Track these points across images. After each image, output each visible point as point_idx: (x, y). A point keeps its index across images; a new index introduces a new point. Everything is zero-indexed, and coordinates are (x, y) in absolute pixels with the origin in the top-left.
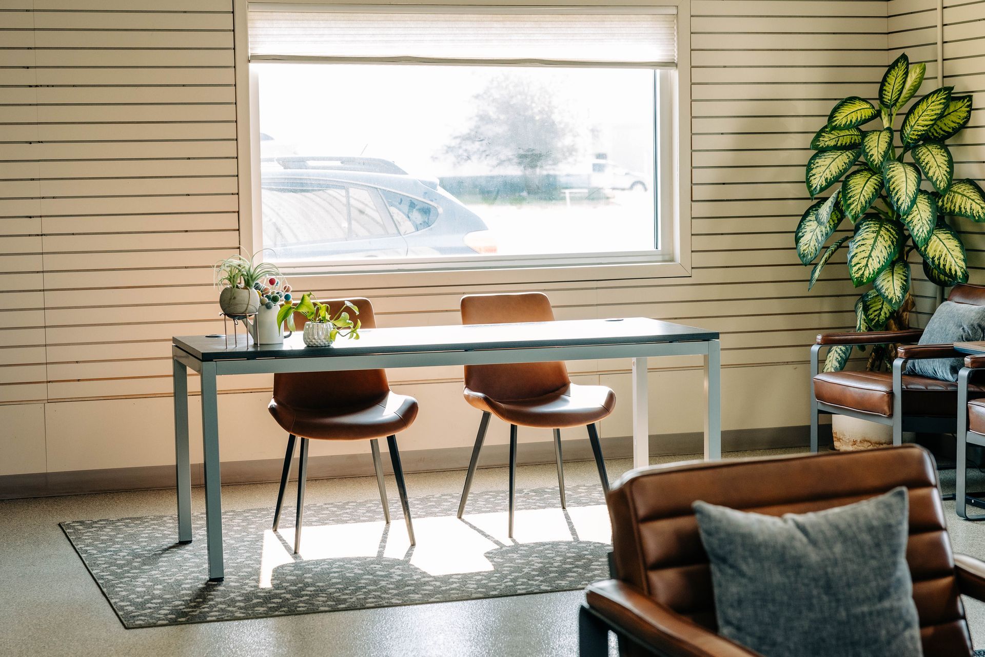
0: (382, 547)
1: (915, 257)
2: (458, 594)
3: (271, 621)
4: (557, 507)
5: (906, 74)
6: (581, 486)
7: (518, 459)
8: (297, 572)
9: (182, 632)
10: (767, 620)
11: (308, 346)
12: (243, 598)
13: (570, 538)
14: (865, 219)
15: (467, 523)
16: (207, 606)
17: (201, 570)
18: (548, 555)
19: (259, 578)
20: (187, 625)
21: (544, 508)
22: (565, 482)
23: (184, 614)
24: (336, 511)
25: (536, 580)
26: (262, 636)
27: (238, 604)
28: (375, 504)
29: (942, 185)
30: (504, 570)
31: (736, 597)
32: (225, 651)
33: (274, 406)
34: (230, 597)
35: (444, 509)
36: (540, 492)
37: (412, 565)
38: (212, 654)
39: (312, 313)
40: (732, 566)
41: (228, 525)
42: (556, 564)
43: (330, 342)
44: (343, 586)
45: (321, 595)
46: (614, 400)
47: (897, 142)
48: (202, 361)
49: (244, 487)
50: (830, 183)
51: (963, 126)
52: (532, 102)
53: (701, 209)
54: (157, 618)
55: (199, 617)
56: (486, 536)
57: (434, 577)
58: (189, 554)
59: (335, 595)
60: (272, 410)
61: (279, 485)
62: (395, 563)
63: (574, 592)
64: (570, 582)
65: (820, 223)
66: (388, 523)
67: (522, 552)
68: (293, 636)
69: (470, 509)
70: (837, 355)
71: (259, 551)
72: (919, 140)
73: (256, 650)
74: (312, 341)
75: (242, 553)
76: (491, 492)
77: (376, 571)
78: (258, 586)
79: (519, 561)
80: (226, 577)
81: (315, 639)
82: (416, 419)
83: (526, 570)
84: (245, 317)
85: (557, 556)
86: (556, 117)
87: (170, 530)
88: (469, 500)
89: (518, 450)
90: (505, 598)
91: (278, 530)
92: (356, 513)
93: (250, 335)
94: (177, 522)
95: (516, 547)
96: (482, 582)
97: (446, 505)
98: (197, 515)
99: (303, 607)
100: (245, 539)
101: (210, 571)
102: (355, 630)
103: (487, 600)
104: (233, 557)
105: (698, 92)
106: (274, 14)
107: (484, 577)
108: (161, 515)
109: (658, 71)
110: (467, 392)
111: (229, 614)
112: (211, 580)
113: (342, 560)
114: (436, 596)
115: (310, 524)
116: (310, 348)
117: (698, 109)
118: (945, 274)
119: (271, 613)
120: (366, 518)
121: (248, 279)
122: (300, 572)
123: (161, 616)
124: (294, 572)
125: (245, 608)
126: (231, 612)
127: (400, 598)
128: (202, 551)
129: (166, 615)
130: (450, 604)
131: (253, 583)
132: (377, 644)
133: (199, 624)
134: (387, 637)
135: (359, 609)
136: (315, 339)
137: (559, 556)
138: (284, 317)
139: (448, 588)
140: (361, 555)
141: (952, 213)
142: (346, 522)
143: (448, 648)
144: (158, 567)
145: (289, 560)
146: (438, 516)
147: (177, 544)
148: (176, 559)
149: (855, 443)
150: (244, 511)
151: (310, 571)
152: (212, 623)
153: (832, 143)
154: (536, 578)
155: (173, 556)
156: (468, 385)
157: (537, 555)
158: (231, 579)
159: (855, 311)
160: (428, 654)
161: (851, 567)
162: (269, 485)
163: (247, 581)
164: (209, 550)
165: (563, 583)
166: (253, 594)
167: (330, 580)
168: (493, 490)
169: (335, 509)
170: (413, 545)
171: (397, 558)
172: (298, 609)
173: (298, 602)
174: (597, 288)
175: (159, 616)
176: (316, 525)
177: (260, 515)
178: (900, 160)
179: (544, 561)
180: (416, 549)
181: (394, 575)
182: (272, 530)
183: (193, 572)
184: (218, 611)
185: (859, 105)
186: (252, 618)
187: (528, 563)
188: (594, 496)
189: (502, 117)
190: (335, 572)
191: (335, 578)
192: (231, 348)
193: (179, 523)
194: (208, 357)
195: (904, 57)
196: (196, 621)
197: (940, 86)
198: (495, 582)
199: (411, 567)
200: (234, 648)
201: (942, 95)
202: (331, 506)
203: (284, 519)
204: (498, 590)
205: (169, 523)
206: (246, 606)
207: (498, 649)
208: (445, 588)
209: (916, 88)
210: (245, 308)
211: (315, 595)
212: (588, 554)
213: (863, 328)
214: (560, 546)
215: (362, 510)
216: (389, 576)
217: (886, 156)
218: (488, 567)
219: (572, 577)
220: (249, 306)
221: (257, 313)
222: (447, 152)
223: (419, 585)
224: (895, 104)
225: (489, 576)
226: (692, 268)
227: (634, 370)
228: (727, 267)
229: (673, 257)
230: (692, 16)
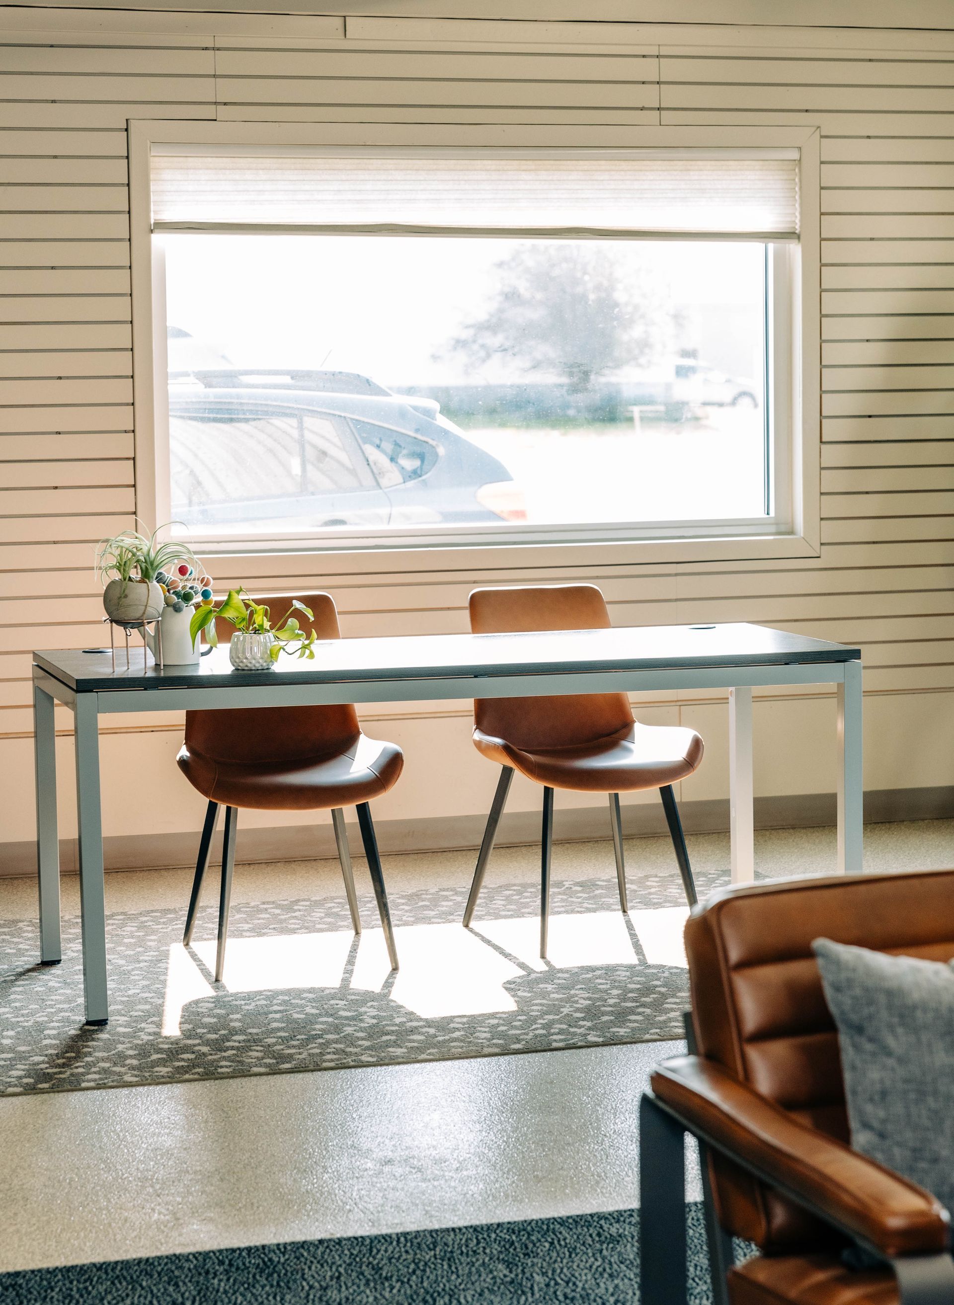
0: (349, 972)
2: (462, 1047)
3: (178, 1090)
4: (615, 910)
6: (651, 876)
7: (555, 833)
8: (218, 1011)
9: (44, 1106)
10: (926, 1122)
11: (237, 669)
12: (137, 1052)
13: (633, 960)
15: (477, 934)
16: (82, 1064)
17: (73, 1007)
18: (599, 987)
19: (161, 1020)
20: (52, 1095)
21: (595, 912)
22: (626, 869)
23: (47, 1077)
24: (279, 914)
25: (581, 1027)
26: (164, 1113)
27: (128, 1062)
28: (339, 903)
30: (533, 1011)
31: (878, 1087)
32: (108, 1137)
33: (185, 758)
34: (116, 1050)
35: (443, 913)
36: (588, 886)
37: (392, 1001)
38: (88, 1140)
39: (244, 619)
40: (871, 1040)
41: (117, 935)
42: (611, 1001)
43: (271, 663)
44: (287, 1034)
45: (254, 1048)
46: (701, 750)
48: (77, 691)
49: (141, 874)
52: (585, 273)
53: (834, 455)
54: (6, 1083)
55: (71, 1082)
56: (507, 955)
57: (426, 1020)
58: (56, 982)
59: (275, 1048)
60: (183, 764)
61: (194, 871)
62: (367, 997)
63: (639, 1045)
64: (633, 1029)
66: (357, 933)
67: (560, 981)
68: (211, 1113)
69: (482, 913)
71: (162, 978)
73: (154, 1134)
74: (242, 662)
75: (135, 981)
76: (515, 885)
77: (339, 1010)
78: (160, 1033)
79: (556, 996)
80: (112, 1019)
81: (244, 1118)
82: (399, 778)
83: (565, 1011)
84: (141, 625)
85: (613, 988)
86: (620, 296)
87: (29, 942)
88: (480, 898)
89: (556, 819)
90: (534, 1054)
91: (192, 944)
92: (309, 918)
93: (149, 652)
94: (38, 930)
95: (552, 973)
96: (499, 1029)
97: (446, 905)
98: (69, 920)
99: (226, 1067)
100: (141, 958)
101: (87, 1008)
102: (305, 1104)
103: (506, 1057)
104: (123, 986)
105: (832, 278)
106: (190, 159)
107: (501, 1022)
108: (14, 918)
109: (771, 246)
110: (478, 736)
111: (116, 1078)
112: (88, 1023)
113: (288, 992)
114: (428, 1051)
115: (240, 934)
116: (240, 672)
117: (832, 303)
119: (178, 1076)
120: (324, 926)
121: (146, 568)
122: (223, 1012)
123: (13, 1080)
124: (215, 1011)
125: (139, 1068)
126: (119, 1074)
127: (373, 1053)
128: (76, 977)
129: (20, 1078)
130: (449, 1063)
131: (152, 1029)
132: (339, 1127)
133: (70, 1093)
134: (354, 1116)
135: (312, 1071)
136: (246, 658)
137: (617, 988)
138: (200, 626)
139: (447, 1037)
140: (317, 985)
142: (293, 931)
143: (446, 1134)
144: (10, 1002)
145: (208, 992)
146: (433, 923)
147: (38, 964)
148: (36, 989)
150: (141, 914)
151: (237, 1009)
152: (89, 1092)
154: (581, 1023)
155: (31, 984)
156: (480, 724)
157: (583, 986)
158: (118, 1022)
160: (416, 1143)
162: (179, 871)
163: (143, 1025)
164: (85, 974)
165: (622, 1031)
166: (152, 1045)
167: (269, 1024)
168: (517, 882)
169: (278, 911)
170: (395, 969)
171: (370, 990)
172: (220, 1070)
173: (220, 1058)
174: (676, 575)
175: (9, 1080)
176: (249, 937)
177: (165, 920)
179: (594, 996)
180: (400, 975)
181: (365, 1017)
182: (182, 944)
183: (61, 1010)
184: (99, 1073)
186: (150, 1084)
187: (569, 1000)
188: (670, 892)
189: (539, 296)
190: (276, 1012)
191: (276, 1020)
192: (120, 671)
193: (41, 932)
194: (85, 686)
196: (65, 1088)
198: (519, 1029)
199: (392, 1004)
200: (121, 1131)
202: (272, 906)
203: (201, 927)
204: (524, 1042)
205: (28, 931)
206: (140, 1064)
207: (522, 1136)
208: (443, 1038)
210: (141, 612)
211: (244, 1048)
212: (660, 986)
214: (618, 973)
215: (318, 913)
216: (358, 1018)
218: (507, 1004)
219: (635, 1021)
220: (149, 609)
221: (160, 619)
222: (455, 348)
223: (403, 1033)
225: (509, 1019)
226: (822, 544)
227: (732, 700)
228: (874, 543)
229: (793, 528)
230: (822, 163)
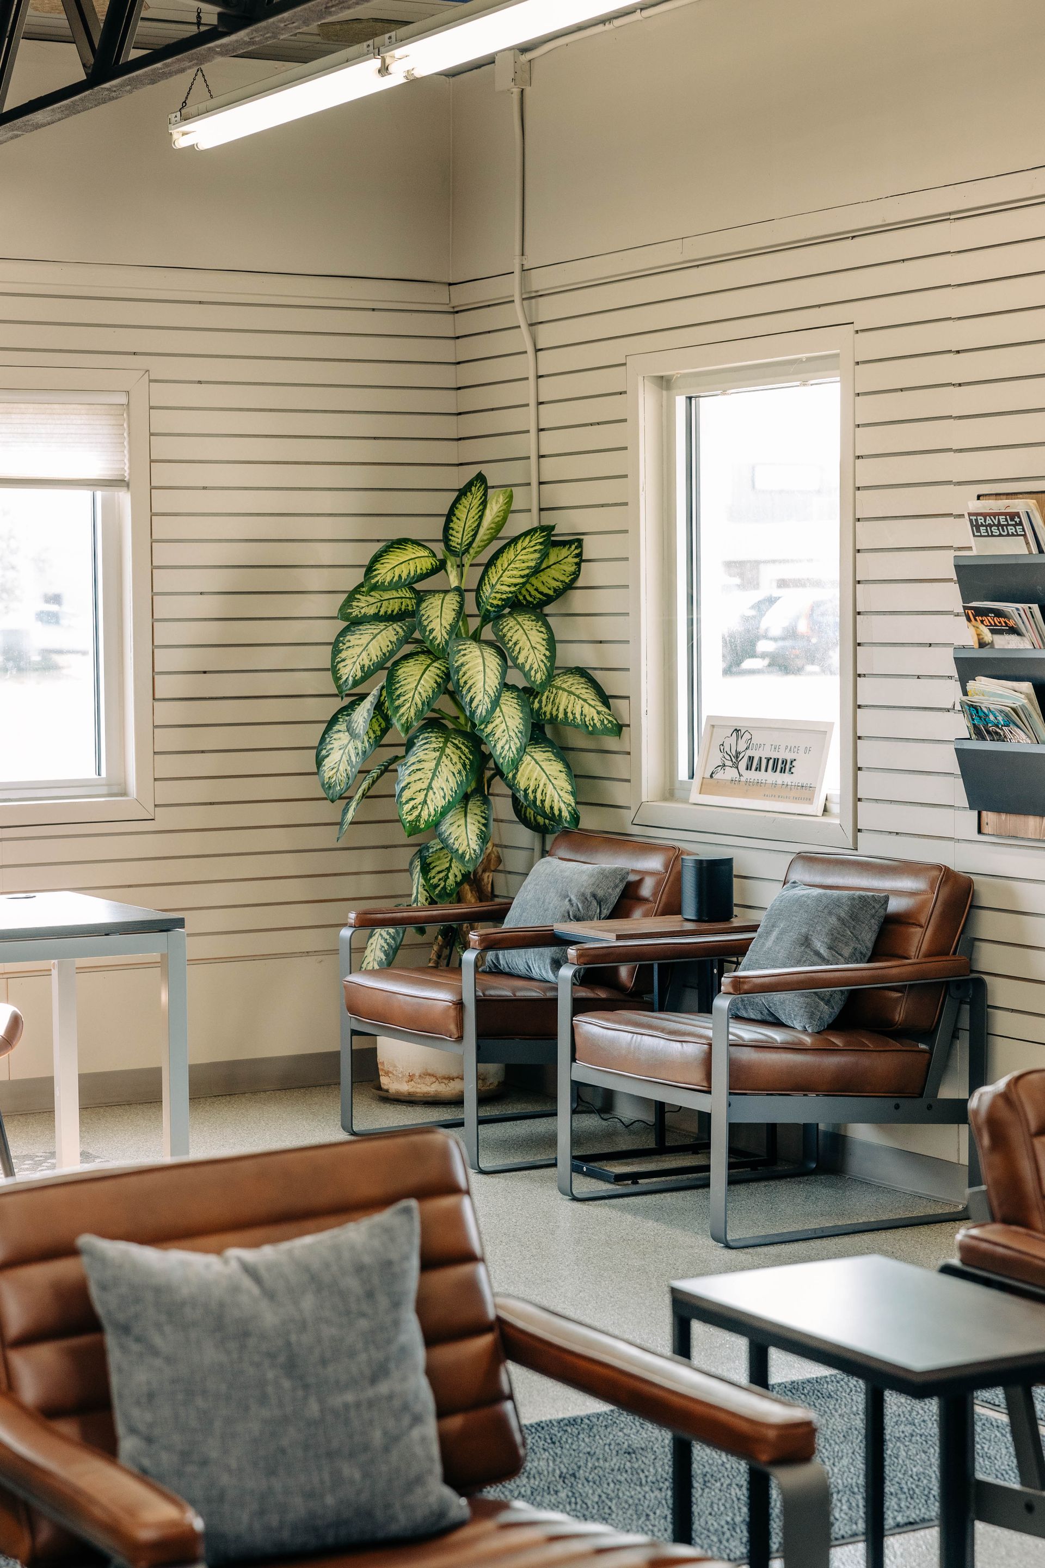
1: (499, 786)
5: (484, 504)
10: (194, 1423)
14: (423, 729)
29: (539, 677)
31: (145, 1388)
40: (138, 1340)
46: (21, 1027)
47: (471, 607)
50: (368, 674)
51: (570, 586)
53: (168, 713)
65: (353, 735)
70: (382, 942)
72: (504, 607)
105: (163, 528)
109: (99, 494)
117: (164, 554)
118: (545, 815)
141: (553, 720)
149: (411, 1078)
153: (371, 611)
159: (409, 871)
161: (328, 1332)
178: (476, 637)
185: (411, 552)
195: (481, 478)
197: (536, 524)
201: (538, 538)
209: (499, 526)
213: (422, 899)
217: (454, 632)
224: (467, 551)
226: (156, 806)
227: (55, 973)
228: (211, 804)
229: (125, 789)
230: (151, 408)
